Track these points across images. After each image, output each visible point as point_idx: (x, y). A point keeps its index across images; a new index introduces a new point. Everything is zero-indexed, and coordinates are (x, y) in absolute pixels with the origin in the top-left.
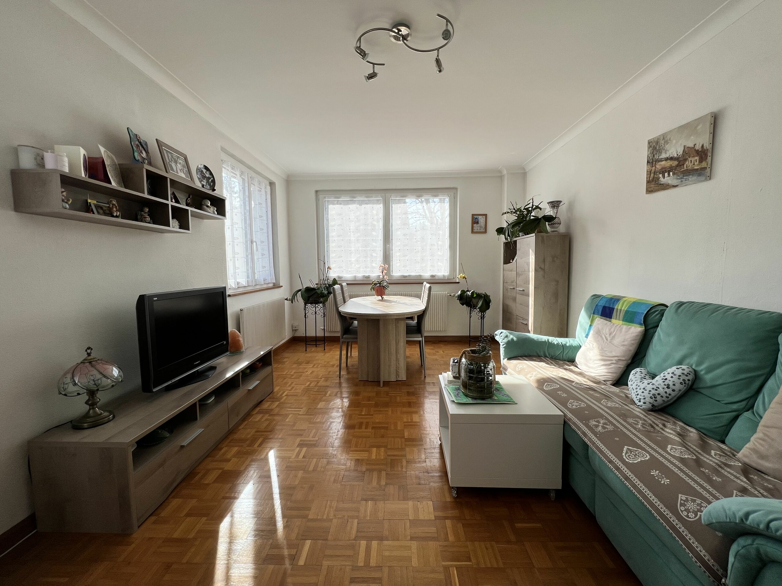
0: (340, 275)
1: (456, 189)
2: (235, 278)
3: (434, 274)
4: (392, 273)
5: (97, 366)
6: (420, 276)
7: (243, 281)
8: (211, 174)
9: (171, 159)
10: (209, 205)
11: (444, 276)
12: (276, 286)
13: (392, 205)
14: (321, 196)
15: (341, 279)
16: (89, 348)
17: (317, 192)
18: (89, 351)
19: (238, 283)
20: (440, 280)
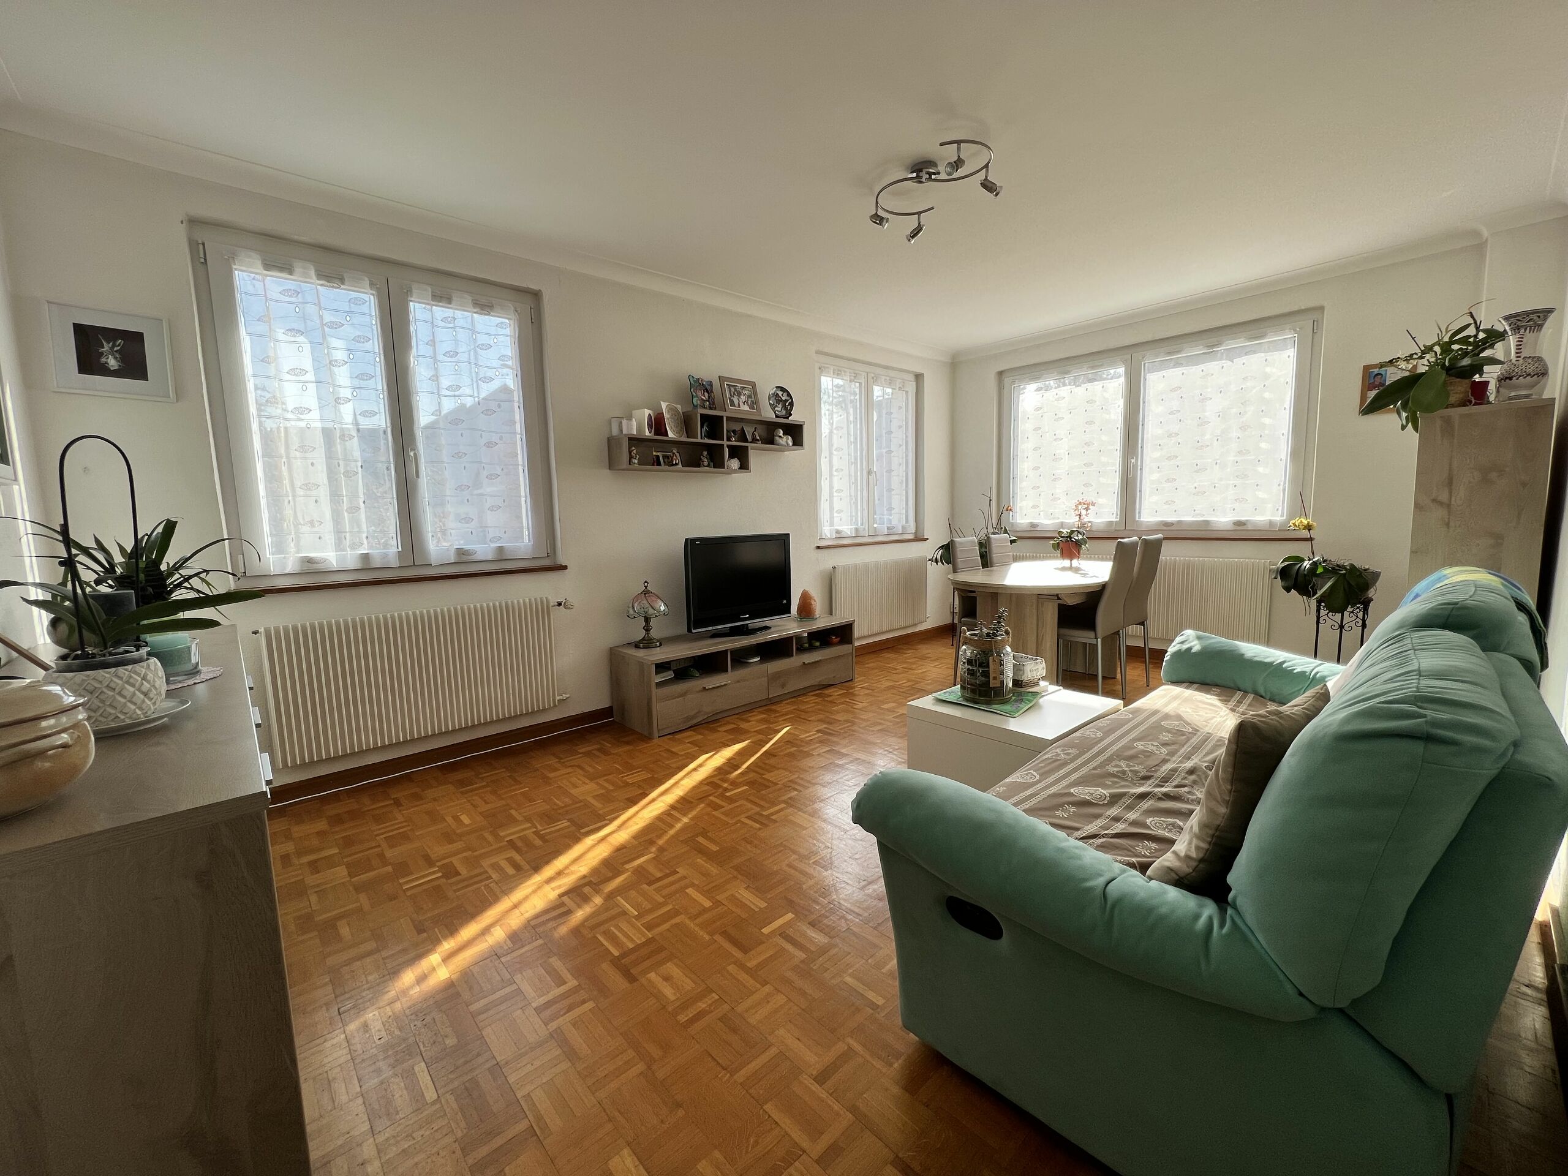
0: (1035, 521)
1: (1321, 309)
2: (832, 524)
3: (1243, 519)
4: (1140, 517)
5: (649, 599)
6: (1207, 522)
7: (847, 529)
8: (789, 395)
9: (734, 394)
10: (781, 434)
11: (1271, 523)
12: (919, 538)
13: (1145, 375)
14: (1007, 381)
15: (1036, 529)
16: (646, 582)
17: (1000, 374)
18: (646, 584)
19: (838, 532)
20: (1254, 532)
